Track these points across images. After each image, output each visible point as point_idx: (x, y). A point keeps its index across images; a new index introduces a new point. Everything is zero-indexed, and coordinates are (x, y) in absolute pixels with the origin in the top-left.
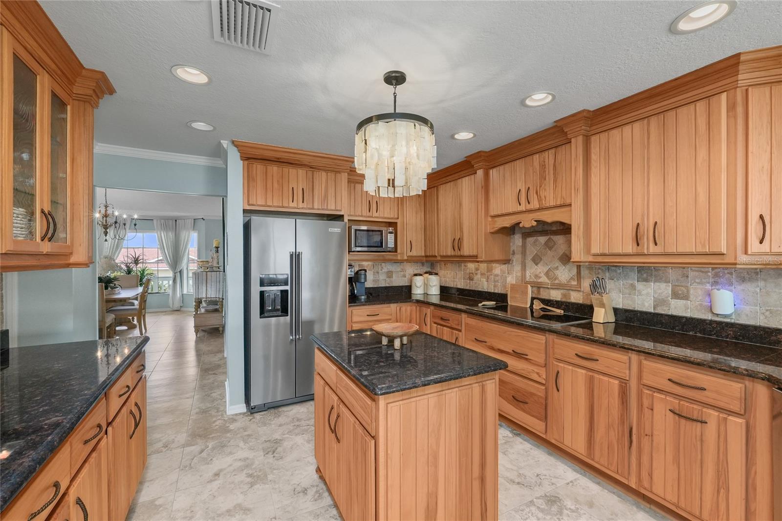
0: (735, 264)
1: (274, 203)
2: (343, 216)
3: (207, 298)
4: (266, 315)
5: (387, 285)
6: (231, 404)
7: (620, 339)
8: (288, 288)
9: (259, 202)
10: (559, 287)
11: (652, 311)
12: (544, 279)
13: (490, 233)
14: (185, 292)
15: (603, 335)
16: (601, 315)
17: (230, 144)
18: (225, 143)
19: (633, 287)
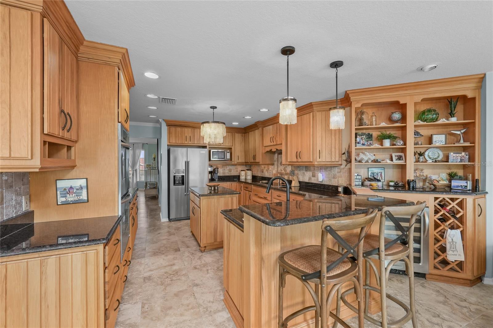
0: (314, 165)
1: (179, 142)
2: (206, 146)
3: (150, 182)
4: (176, 185)
5: (229, 175)
6: (162, 218)
7: (301, 192)
8: (184, 174)
9: (173, 141)
10: (287, 174)
11: (308, 182)
12: (283, 171)
13: (265, 153)
14: (138, 180)
15: (294, 191)
16: (295, 184)
17: (162, 120)
18: (160, 120)
19: (304, 173)
